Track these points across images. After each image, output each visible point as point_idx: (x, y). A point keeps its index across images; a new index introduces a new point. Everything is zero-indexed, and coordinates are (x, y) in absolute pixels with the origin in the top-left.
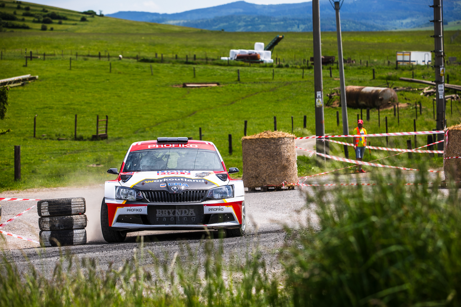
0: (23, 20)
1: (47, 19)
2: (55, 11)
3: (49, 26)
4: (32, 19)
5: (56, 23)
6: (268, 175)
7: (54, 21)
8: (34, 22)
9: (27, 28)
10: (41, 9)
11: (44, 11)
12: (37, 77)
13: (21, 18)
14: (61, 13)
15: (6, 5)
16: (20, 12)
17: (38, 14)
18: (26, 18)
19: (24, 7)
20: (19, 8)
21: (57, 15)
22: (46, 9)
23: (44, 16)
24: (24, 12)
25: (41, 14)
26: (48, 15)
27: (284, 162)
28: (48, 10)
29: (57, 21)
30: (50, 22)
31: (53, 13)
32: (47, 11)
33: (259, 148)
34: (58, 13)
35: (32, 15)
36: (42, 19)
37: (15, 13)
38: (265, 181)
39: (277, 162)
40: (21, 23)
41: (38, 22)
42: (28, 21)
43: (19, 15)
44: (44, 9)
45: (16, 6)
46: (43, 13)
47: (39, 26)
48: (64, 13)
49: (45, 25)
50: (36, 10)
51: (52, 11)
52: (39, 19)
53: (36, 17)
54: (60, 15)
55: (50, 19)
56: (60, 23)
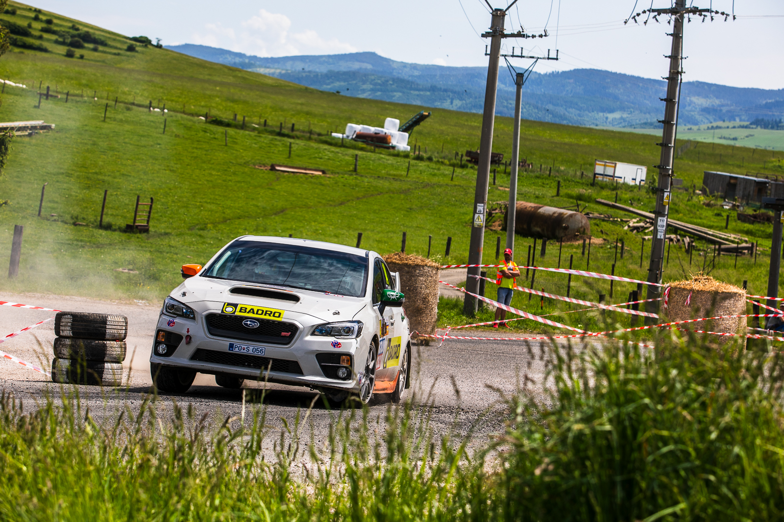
0: (40, 38)
1: (77, 42)
2: (91, 31)
3: (78, 52)
4: (54, 37)
5: (89, 49)
7: (86, 45)
8: (57, 42)
9: (45, 50)
10: (70, 25)
11: (74, 28)
13: (37, 33)
14: (98, 35)
15: (18, 12)
16: (37, 25)
17: (64, 32)
18: (46, 36)
19: (44, 18)
20: (36, 19)
21: (92, 36)
22: (78, 26)
23: (73, 36)
24: (44, 25)
25: (68, 32)
26: (79, 36)
28: (81, 27)
29: (91, 46)
30: (80, 46)
31: (87, 32)
32: (77, 29)
34: (94, 34)
35: (54, 32)
36: (69, 40)
37: (30, 26)
40: (37, 43)
41: (63, 43)
42: (48, 40)
43: (35, 29)
44: (75, 25)
45: (33, 15)
46: (71, 31)
47: (63, 50)
48: (103, 36)
49: (73, 49)
50: (61, 26)
51: (86, 29)
52: (64, 39)
53: (61, 36)
54: (97, 37)
55: (81, 41)
56: (95, 50)
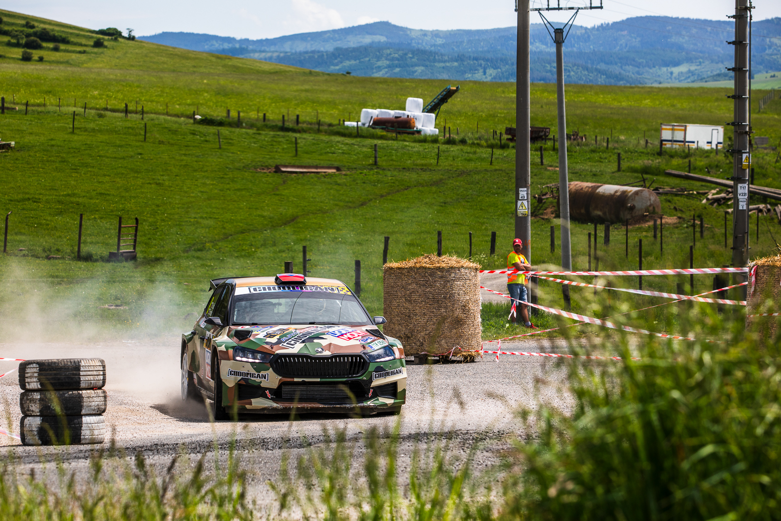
1: (34, 41)
2: (49, 27)
3: (36, 54)
4: (5, 39)
5: (48, 49)
6: (429, 334)
7: (44, 44)
8: (9, 44)
10: (23, 22)
11: (28, 25)
12: (13, 143)
14: (58, 31)
17: (16, 31)
21: (52, 33)
22: (32, 23)
23: (28, 36)
25: (22, 32)
26: (35, 34)
27: (458, 313)
28: (36, 24)
29: (51, 45)
30: (38, 47)
31: (45, 29)
32: (33, 27)
33: (414, 285)
34: (53, 30)
35: (5, 33)
36: (23, 41)
38: (422, 344)
39: (446, 312)
41: (17, 45)
44: (29, 22)
46: (25, 29)
47: (18, 52)
48: (63, 31)
49: (28, 51)
50: (13, 24)
51: (42, 26)
52: (18, 40)
53: (13, 37)
54: (56, 34)
55: (38, 40)
56: (56, 49)
